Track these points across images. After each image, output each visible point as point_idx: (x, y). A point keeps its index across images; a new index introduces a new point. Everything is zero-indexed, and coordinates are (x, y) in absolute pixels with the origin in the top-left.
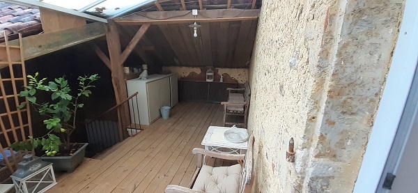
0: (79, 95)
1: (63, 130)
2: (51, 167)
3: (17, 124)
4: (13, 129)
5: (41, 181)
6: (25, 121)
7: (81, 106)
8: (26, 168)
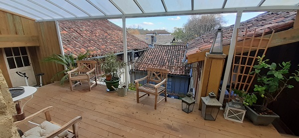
0: (291, 78)
1: (263, 96)
2: (244, 112)
3: (244, 81)
4: (241, 83)
5: (235, 115)
6: (249, 82)
7: (290, 87)
8: (233, 103)
